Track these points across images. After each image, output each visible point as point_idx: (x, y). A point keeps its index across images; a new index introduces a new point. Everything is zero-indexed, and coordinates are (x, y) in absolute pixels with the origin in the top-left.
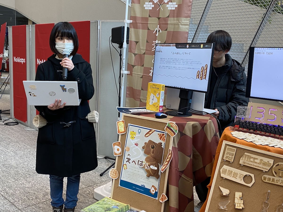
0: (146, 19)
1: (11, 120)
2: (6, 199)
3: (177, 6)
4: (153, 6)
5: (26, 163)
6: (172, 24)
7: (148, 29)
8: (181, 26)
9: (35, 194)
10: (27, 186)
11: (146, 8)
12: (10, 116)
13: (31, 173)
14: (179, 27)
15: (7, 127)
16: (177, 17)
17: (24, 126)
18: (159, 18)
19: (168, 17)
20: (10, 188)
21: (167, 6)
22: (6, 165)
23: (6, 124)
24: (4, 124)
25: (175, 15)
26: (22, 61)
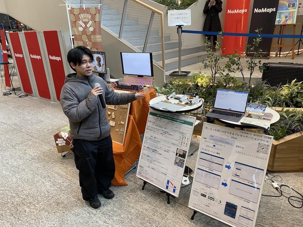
0: (81, 36)
1: (22, 94)
2: (28, 135)
3: (93, 29)
4: (83, 29)
5: (36, 117)
6: (93, 38)
7: (83, 41)
8: (97, 39)
9: (43, 131)
10: (38, 128)
11: (80, 30)
12: (21, 92)
13: (40, 122)
14: (96, 40)
15: (21, 99)
16: (94, 35)
17: (32, 97)
18: (87, 35)
19: (91, 35)
20: (29, 130)
21: (89, 29)
22: (25, 120)
23: (20, 97)
24: (18, 97)
25: (94, 34)
26: (21, 56)
